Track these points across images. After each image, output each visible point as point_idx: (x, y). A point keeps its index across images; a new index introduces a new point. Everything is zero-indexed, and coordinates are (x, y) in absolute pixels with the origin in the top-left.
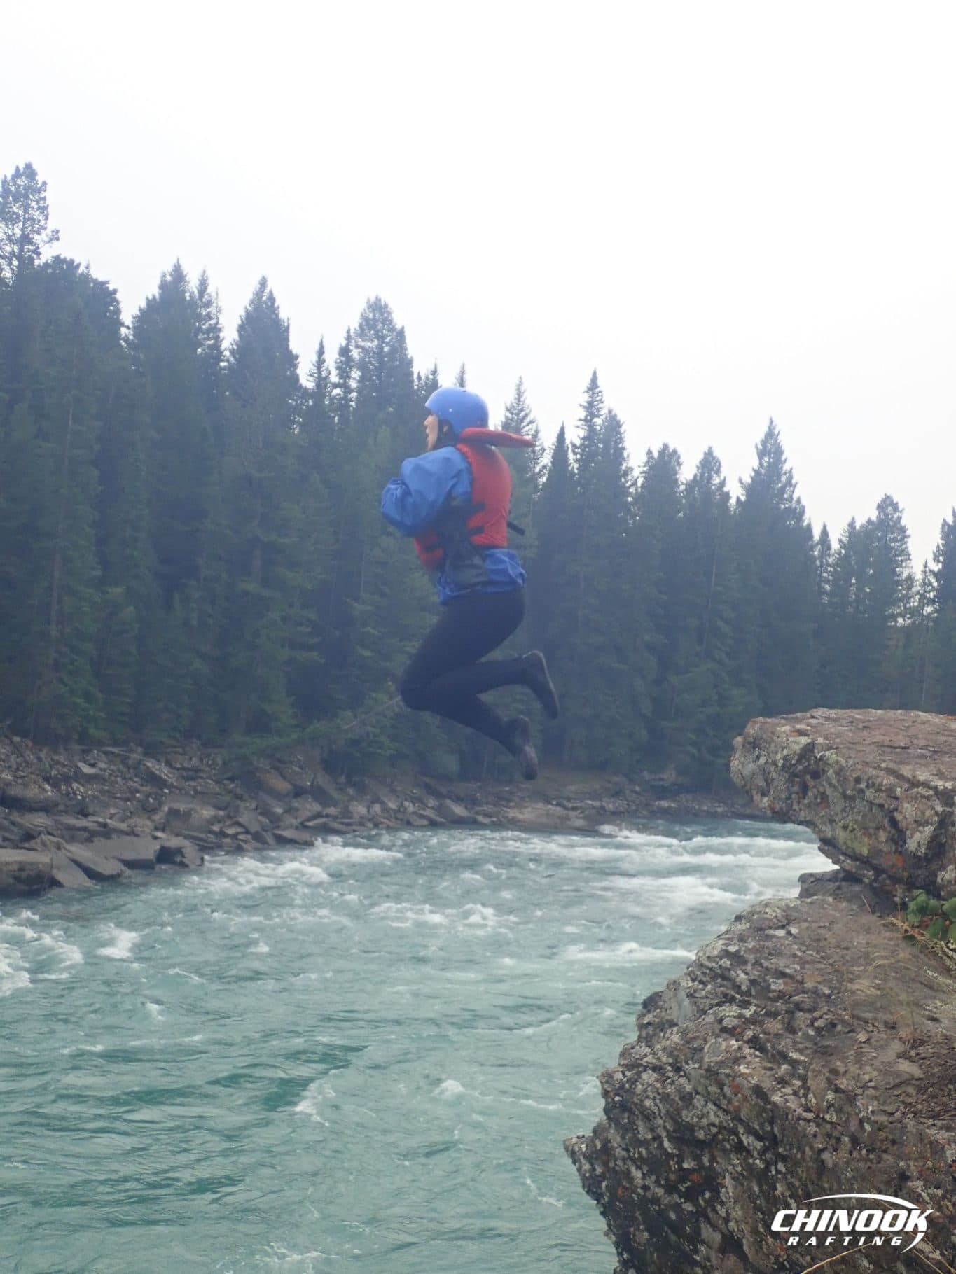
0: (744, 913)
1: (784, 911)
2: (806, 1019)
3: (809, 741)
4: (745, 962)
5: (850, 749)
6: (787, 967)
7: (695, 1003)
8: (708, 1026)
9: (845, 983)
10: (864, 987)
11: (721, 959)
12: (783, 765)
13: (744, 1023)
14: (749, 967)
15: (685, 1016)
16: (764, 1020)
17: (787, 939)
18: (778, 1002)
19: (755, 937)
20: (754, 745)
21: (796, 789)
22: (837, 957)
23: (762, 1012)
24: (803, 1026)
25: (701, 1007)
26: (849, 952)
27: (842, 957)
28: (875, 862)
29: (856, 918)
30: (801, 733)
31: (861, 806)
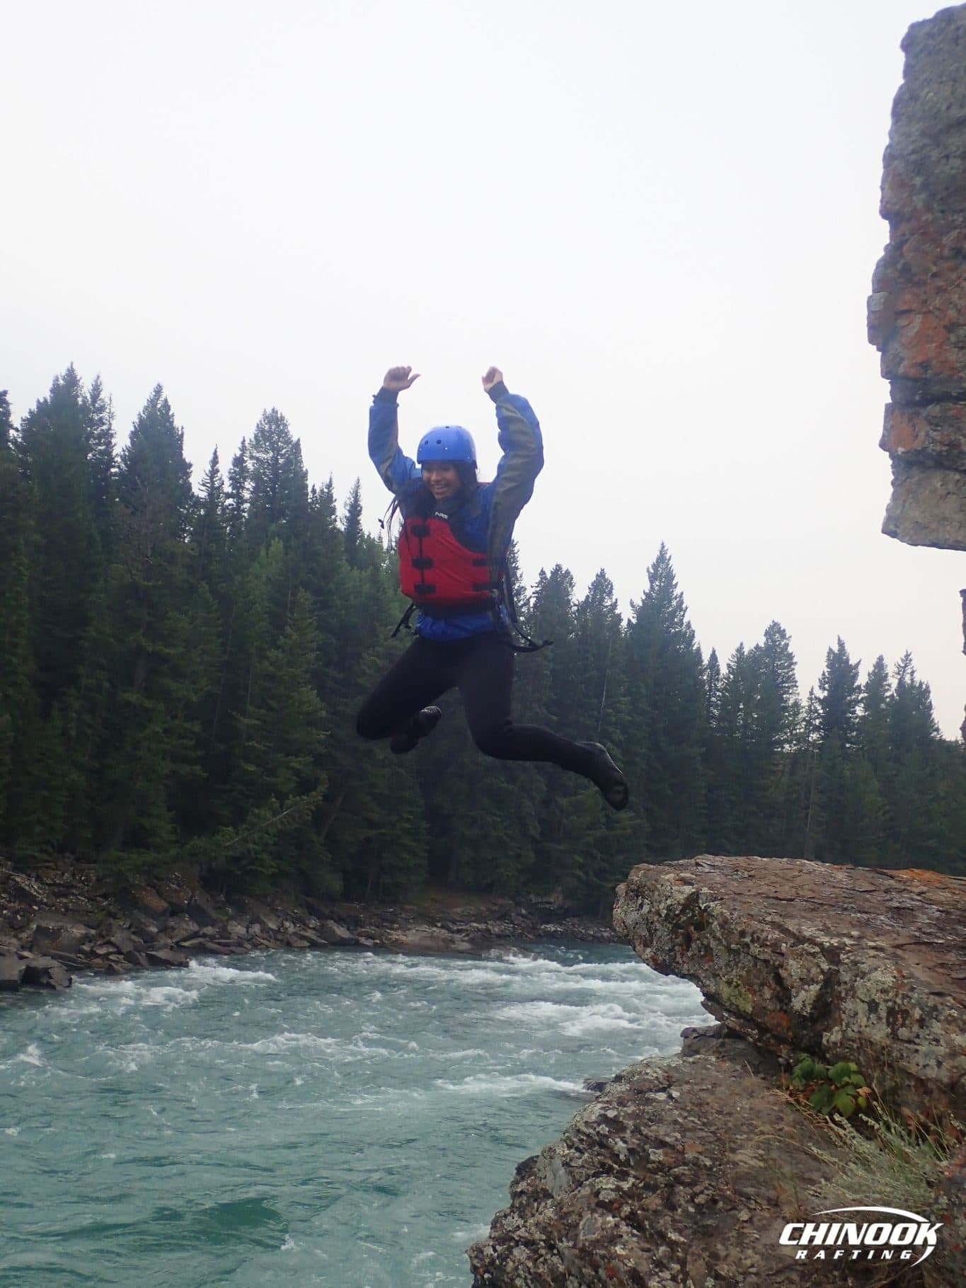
0: (625, 1073)
1: (666, 1072)
2: (687, 1194)
3: (693, 890)
4: (624, 1129)
5: (734, 900)
6: (666, 1135)
7: (571, 1173)
8: (584, 1200)
9: (726, 1153)
10: (746, 1158)
11: (599, 1125)
12: (667, 914)
13: (621, 1196)
14: (628, 1135)
15: (561, 1187)
16: (642, 1194)
17: (668, 1104)
18: (657, 1174)
19: (635, 1101)
20: (637, 892)
21: (679, 940)
22: (719, 1124)
23: (641, 1185)
24: (683, 1202)
25: (577, 1177)
26: (732, 1119)
27: (726, 1124)
28: (759, 1020)
29: (738, 1079)
30: (686, 882)
31: (746, 961)
